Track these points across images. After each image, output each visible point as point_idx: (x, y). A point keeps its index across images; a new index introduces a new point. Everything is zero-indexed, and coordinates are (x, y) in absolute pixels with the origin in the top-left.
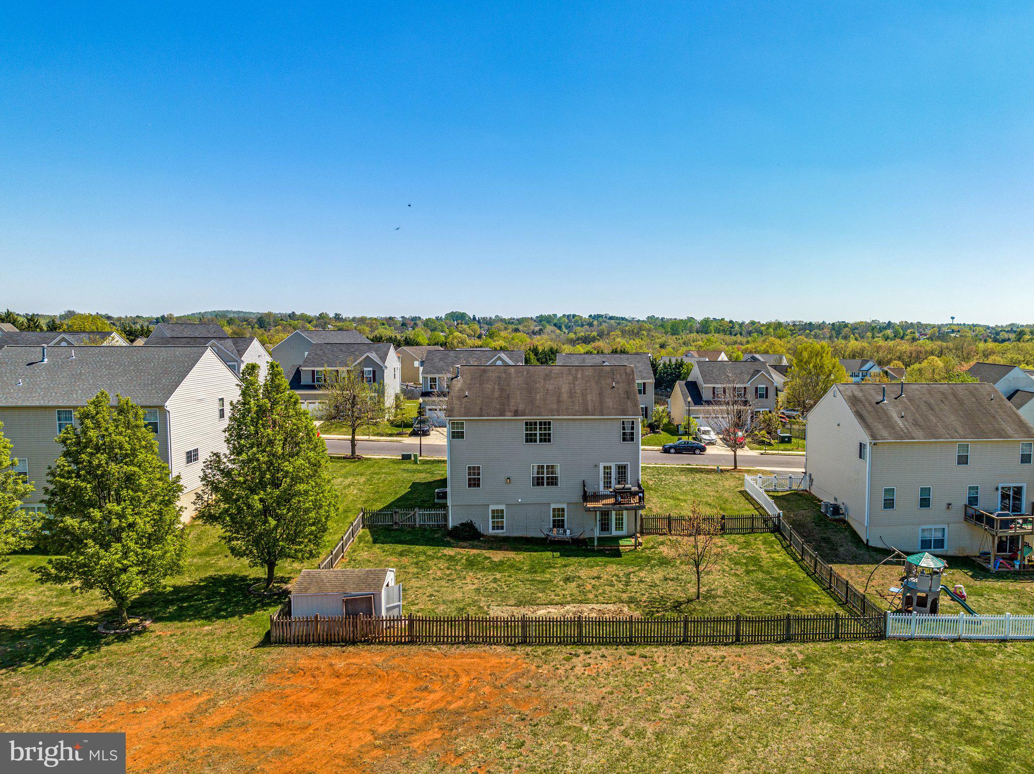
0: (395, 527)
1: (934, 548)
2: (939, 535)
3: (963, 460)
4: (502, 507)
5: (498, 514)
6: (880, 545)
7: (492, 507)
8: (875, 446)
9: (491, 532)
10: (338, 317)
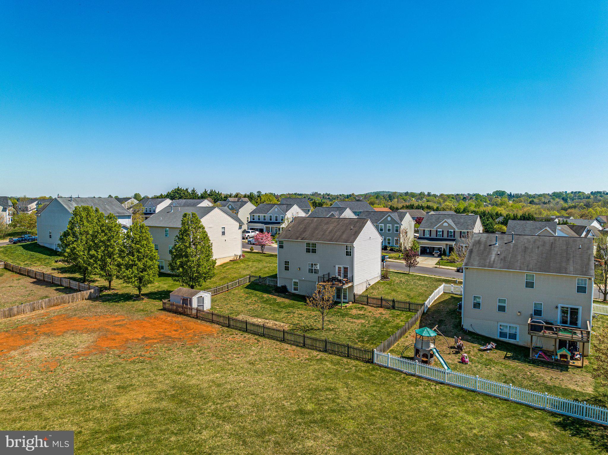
0: (260, 284)
1: (509, 338)
2: (513, 332)
3: (530, 285)
4: (297, 281)
5: (296, 284)
6: (471, 330)
7: (294, 280)
8: (467, 270)
9: (293, 291)
10: (429, 195)
